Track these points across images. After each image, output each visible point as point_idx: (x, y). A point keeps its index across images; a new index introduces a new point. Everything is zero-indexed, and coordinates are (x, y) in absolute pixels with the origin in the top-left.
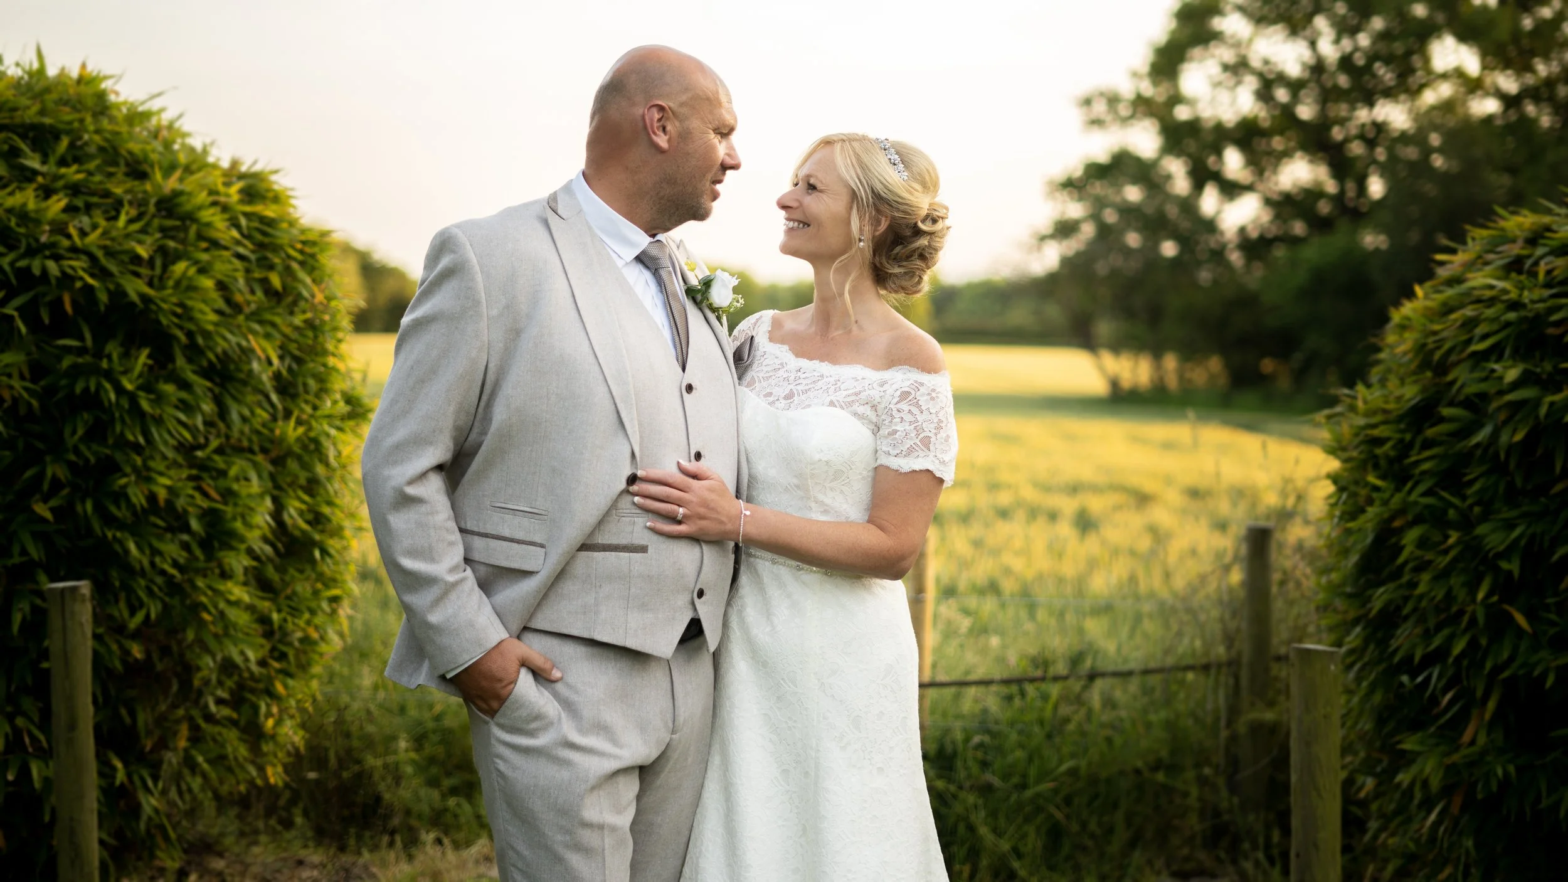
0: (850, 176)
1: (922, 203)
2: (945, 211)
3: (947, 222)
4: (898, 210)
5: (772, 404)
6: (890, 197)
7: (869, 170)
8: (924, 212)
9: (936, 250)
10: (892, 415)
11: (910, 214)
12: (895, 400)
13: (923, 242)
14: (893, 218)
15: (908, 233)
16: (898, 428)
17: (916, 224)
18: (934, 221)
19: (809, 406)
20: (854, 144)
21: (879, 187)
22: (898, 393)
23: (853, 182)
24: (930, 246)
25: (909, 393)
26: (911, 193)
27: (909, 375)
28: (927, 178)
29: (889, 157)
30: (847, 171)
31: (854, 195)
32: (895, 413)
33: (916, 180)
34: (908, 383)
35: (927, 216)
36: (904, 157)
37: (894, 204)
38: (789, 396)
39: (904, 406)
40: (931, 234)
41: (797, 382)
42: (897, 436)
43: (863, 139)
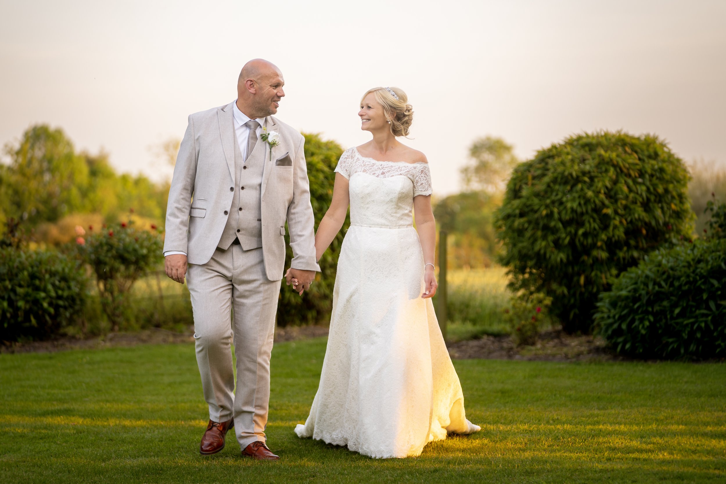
0: (381, 101)
1: (404, 105)
2: (411, 107)
3: (413, 110)
4: (398, 110)
5: (377, 176)
6: (395, 106)
7: (386, 99)
8: (405, 109)
9: (411, 120)
10: (420, 178)
11: (402, 110)
12: (420, 173)
13: (406, 118)
14: (397, 113)
15: (402, 116)
16: (423, 182)
17: (404, 113)
18: (409, 111)
19: (393, 176)
20: (379, 91)
21: (391, 104)
22: (420, 171)
23: (383, 103)
24: (409, 119)
25: (423, 171)
26: (400, 103)
27: (422, 165)
28: (405, 98)
29: (391, 93)
30: (380, 100)
31: (383, 107)
32: (421, 177)
33: (401, 99)
34: (422, 167)
35: (407, 110)
36: (396, 92)
37: (396, 108)
38: (383, 173)
39: (423, 175)
40: (409, 115)
41: (383, 169)
42: (423, 185)
43: (381, 89)
